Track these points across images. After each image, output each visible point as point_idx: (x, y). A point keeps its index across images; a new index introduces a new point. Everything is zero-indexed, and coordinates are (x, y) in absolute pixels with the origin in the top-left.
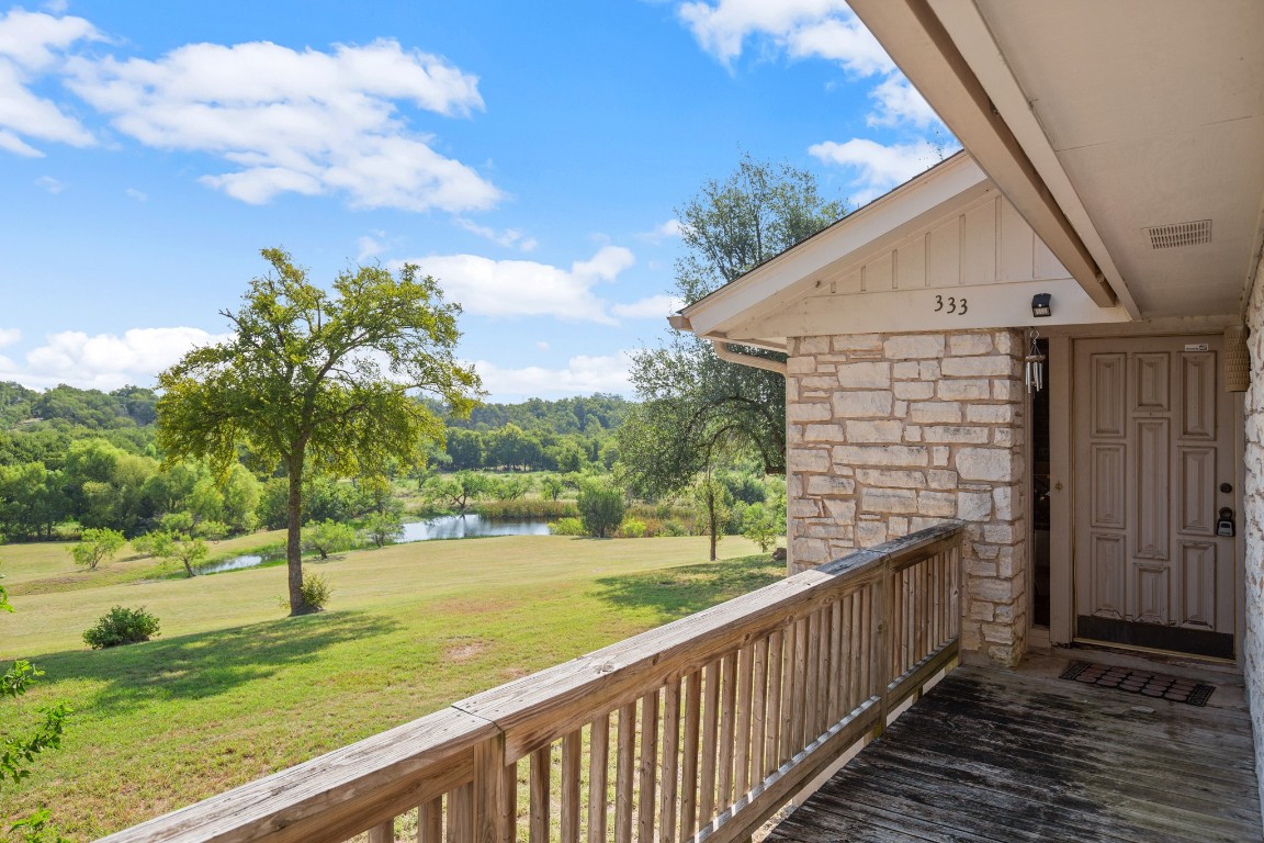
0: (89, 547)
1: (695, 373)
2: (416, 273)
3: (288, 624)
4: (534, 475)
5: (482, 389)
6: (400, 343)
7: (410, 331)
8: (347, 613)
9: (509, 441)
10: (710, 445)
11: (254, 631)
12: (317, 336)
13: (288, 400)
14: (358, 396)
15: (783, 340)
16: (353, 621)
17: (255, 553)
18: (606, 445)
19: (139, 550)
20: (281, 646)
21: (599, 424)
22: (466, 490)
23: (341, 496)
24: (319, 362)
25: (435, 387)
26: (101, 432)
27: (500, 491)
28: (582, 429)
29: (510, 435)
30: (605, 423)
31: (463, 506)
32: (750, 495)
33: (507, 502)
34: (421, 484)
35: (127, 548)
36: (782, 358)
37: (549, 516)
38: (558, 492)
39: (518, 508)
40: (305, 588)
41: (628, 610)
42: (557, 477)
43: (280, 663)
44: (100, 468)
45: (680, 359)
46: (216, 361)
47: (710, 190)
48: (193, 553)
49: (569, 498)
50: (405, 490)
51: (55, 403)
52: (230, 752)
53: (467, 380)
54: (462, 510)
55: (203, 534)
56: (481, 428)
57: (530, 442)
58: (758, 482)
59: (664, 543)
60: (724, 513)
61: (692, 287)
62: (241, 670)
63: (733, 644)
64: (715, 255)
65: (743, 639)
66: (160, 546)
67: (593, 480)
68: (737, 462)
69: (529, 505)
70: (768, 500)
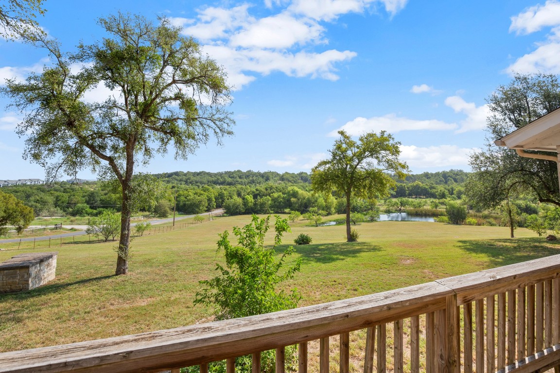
0: (292, 216)
1: (499, 161)
2: (385, 133)
3: (347, 244)
4: (427, 199)
5: (409, 170)
6: (380, 156)
7: (383, 152)
8: (365, 243)
9: (417, 187)
10: (508, 190)
11: (338, 245)
12: (354, 155)
13: (346, 175)
14: (367, 173)
15: (555, 147)
16: (367, 245)
17: (334, 221)
18: (457, 189)
19: (304, 218)
20: (346, 251)
21: (453, 181)
22: (401, 204)
23: (359, 205)
24: (355, 163)
25: (392, 169)
26: (295, 184)
27: (414, 205)
28: (446, 183)
29: (417, 185)
30: (456, 181)
31: (400, 210)
32: (529, 210)
33: (417, 209)
34: (385, 202)
35: (301, 217)
36: (555, 154)
37: (433, 215)
38: (437, 206)
39: (421, 211)
40: (351, 233)
41: (474, 255)
42: (437, 201)
43: (346, 256)
44: (295, 194)
45: (492, 155)
46: (326, 164)
47: (501, 89)
48: (318, 220)
49: (442, 209)
50: (379, 203)
51: (285, 177)
52: (335, 281)
53: (403, 167)
54: (400, 211)
55: (320, 214)
56: (406, 183)
57: (424, 187)
58: (533, 205)
59: (486, 228)
60: (517, 218)
61: (495, 127)
62: (335, 257)
63: (551, 276)
64: (505, 114)
65: (555, 275)
66: (309, 217)
67: (452, 202)
68: (521, 196)
69: (426, 210)
70: (540, 213)
